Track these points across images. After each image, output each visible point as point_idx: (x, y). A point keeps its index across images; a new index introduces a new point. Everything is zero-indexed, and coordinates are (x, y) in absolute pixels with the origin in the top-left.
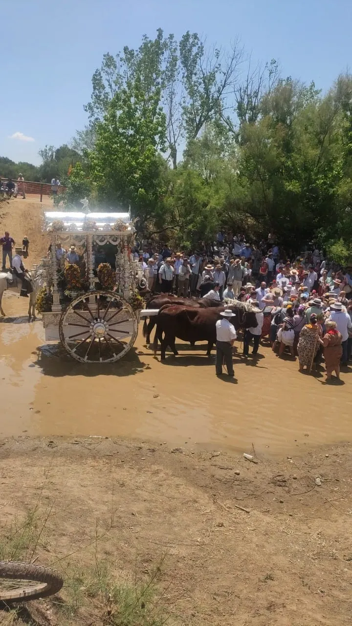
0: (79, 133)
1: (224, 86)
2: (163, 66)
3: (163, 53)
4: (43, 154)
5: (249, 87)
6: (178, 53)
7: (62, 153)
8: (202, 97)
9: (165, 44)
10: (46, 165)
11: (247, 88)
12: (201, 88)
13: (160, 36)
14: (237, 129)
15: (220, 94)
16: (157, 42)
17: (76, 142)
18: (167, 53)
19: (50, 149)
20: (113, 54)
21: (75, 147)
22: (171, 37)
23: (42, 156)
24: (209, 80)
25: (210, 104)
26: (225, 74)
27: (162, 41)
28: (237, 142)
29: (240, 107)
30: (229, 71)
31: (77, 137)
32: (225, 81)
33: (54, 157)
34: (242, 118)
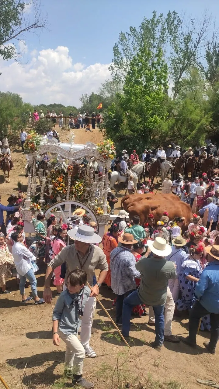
0: (103, 85)
1: (198, 43)
2: (157, 35)
3: (157, 26)
4: (82, 100)
5: (214, 42)
6: (166, 26)
7: (93, 98)
8: (183, 51)
9: (158, 21)
10: (84, 106)
11: (213, 42)
12: (182, 46)
13: (154, 16)
14: (206, 70)
15: (196, 48)
16: (153, 21)
17: (101, 90)
18: (159, 27)
19: (85, 97)
20: (124, 32)
21: (101, 94)
22: (161, 15)
23: (82, 101)
24: (187, 40)
25: (189, 55)
26: (198, 34)
27: (156, 19)
28: (207, 78)
29: (208, 55)
30: (202, 32)
31: (102, 87)
32: (199, 39)
33: (88, 101)
34: (210, 62)
